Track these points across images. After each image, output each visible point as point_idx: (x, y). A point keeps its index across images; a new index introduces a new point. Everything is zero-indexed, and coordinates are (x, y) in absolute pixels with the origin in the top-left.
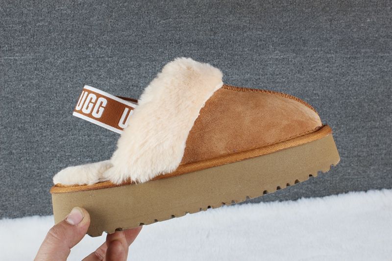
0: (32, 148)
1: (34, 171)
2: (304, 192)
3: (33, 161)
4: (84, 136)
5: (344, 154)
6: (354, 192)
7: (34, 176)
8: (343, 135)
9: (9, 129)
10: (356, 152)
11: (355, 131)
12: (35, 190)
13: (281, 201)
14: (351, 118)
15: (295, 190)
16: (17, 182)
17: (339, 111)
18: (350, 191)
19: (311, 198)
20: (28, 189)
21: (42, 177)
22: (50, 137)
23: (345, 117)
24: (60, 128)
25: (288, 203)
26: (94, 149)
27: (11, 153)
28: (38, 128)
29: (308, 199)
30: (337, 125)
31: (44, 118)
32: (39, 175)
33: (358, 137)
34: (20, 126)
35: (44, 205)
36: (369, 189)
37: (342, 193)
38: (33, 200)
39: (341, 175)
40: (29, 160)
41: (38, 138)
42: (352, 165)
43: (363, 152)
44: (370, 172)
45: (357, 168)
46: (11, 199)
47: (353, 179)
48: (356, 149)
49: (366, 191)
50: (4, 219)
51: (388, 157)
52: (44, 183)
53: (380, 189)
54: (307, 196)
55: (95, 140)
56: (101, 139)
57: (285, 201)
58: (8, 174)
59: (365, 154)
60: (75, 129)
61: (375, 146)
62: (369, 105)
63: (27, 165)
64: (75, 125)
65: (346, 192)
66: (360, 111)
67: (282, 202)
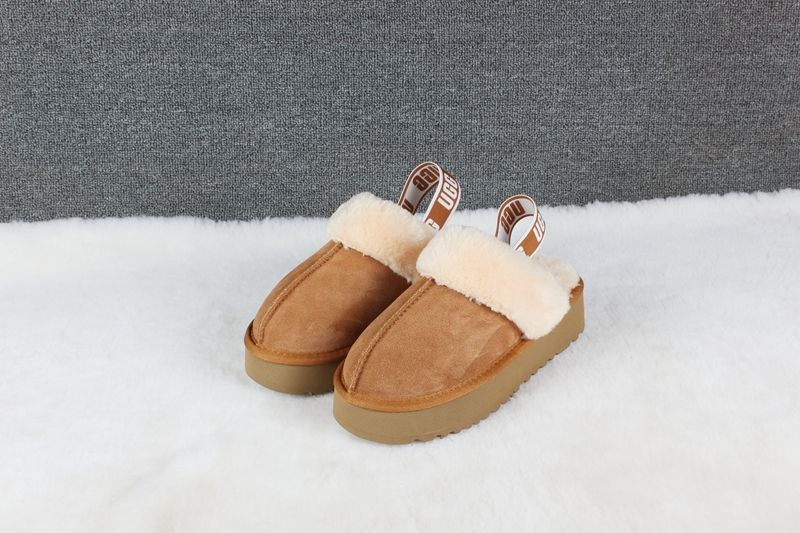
0: (70, 85)
1: (74, 131)
2: (600, 191)
3: (72, 110)
4: (173, 63)
5: (681, 118)
6: (698, 195)
7: (73, 141)
8: (678, 78)
9: (27, 45)
10: (705, 116)
11: (703, 73)
12: (76, 168)
13: (553, 205)
14: (695, 45)
15: (583, 187)
16: (40, 151)
17: (672, 30)
18: (692, 192)
19: (613, 202)
20: (61, 166)
21: (89, 143)
22: (106, 65)
23: (685, 43)
24: (126, 46)
25: (567, 210)
26: (191, 90)
27: (30, 94)
28: (82, 46)
29: (606, 203)
30: (668, 59)
31: (95, 24)
32: (83, 138)
33: (710, 84)
34: (47, 40)
35: (92, 198)
36: (728, 192)
37: (675, 195)
38: (71, 188)
39: (672, 160)
40: (65, 108)
41: (81, 66)
42: (696, 142)
43: (718, 115)
44: (732, 158)
45: (705, 147)
46: (28, 184)
47: (696, 170)
48: (704, 109)
49: (722, 194)
50: (15, 222)
51: (767, 128)
52: (92, 154)
53: (751, 191)
54: (606, 199)
55: (194, 71)
56: (204, 70)
57: (560, 207)
58: (23, 135)
59: (721, 121)
60: (156, 50)
61: (742, 105)
62: (732, 20)
63: (61, 119)
64: (156, 42)
65: (684, 194)
66: (713, 32)
67: (556, 208)
